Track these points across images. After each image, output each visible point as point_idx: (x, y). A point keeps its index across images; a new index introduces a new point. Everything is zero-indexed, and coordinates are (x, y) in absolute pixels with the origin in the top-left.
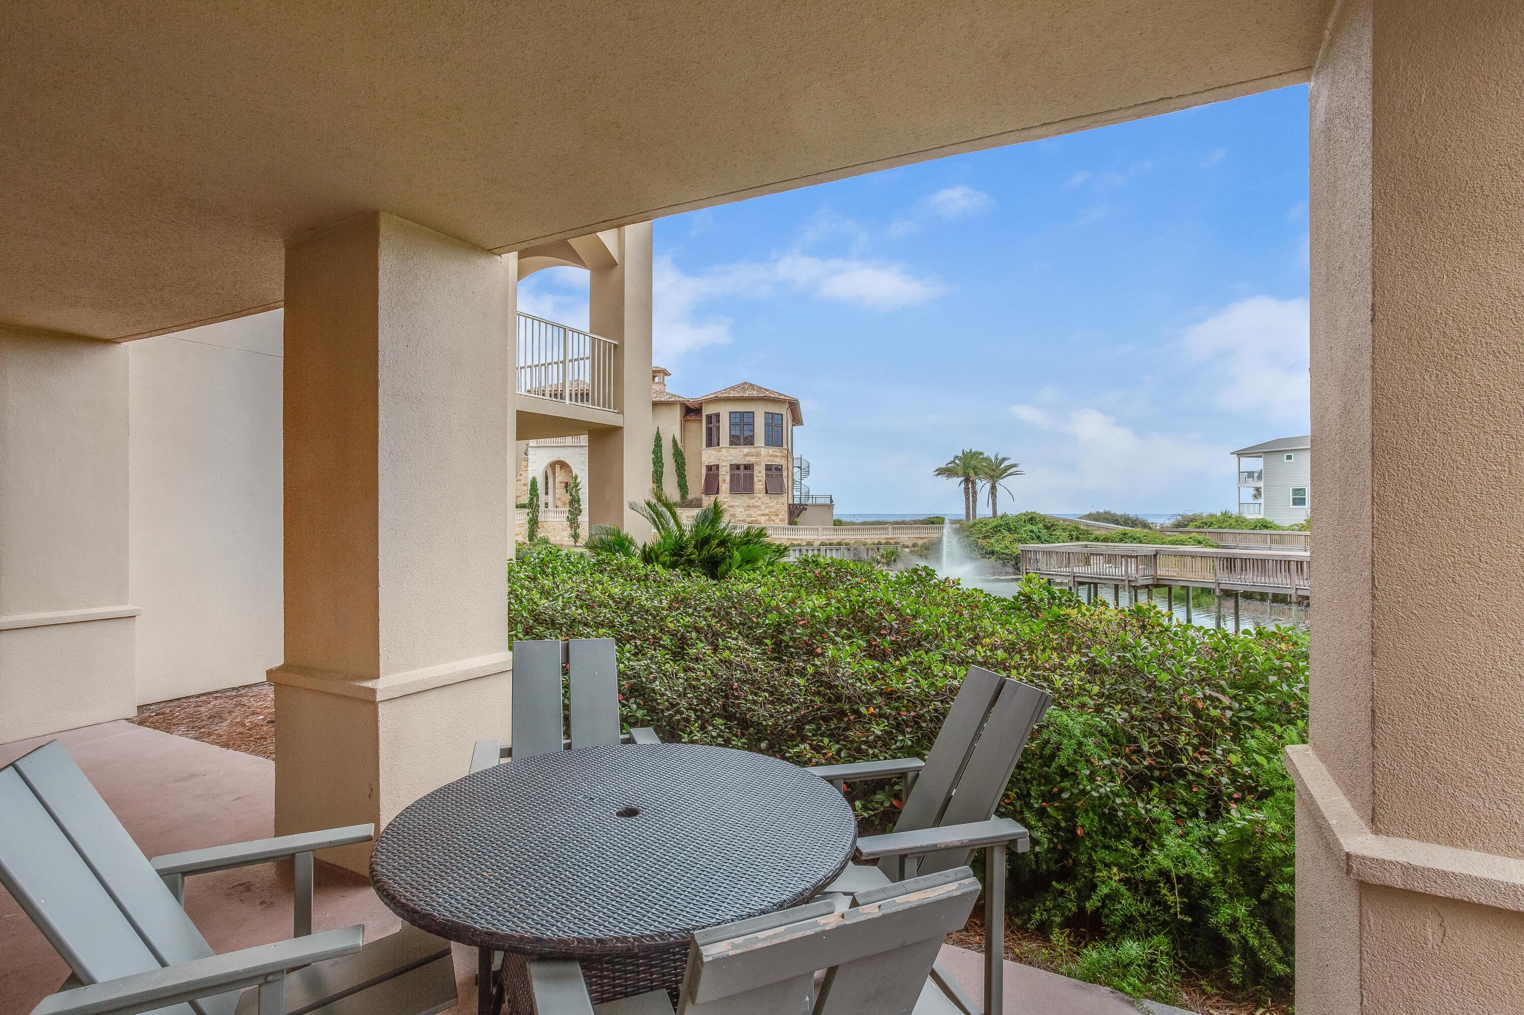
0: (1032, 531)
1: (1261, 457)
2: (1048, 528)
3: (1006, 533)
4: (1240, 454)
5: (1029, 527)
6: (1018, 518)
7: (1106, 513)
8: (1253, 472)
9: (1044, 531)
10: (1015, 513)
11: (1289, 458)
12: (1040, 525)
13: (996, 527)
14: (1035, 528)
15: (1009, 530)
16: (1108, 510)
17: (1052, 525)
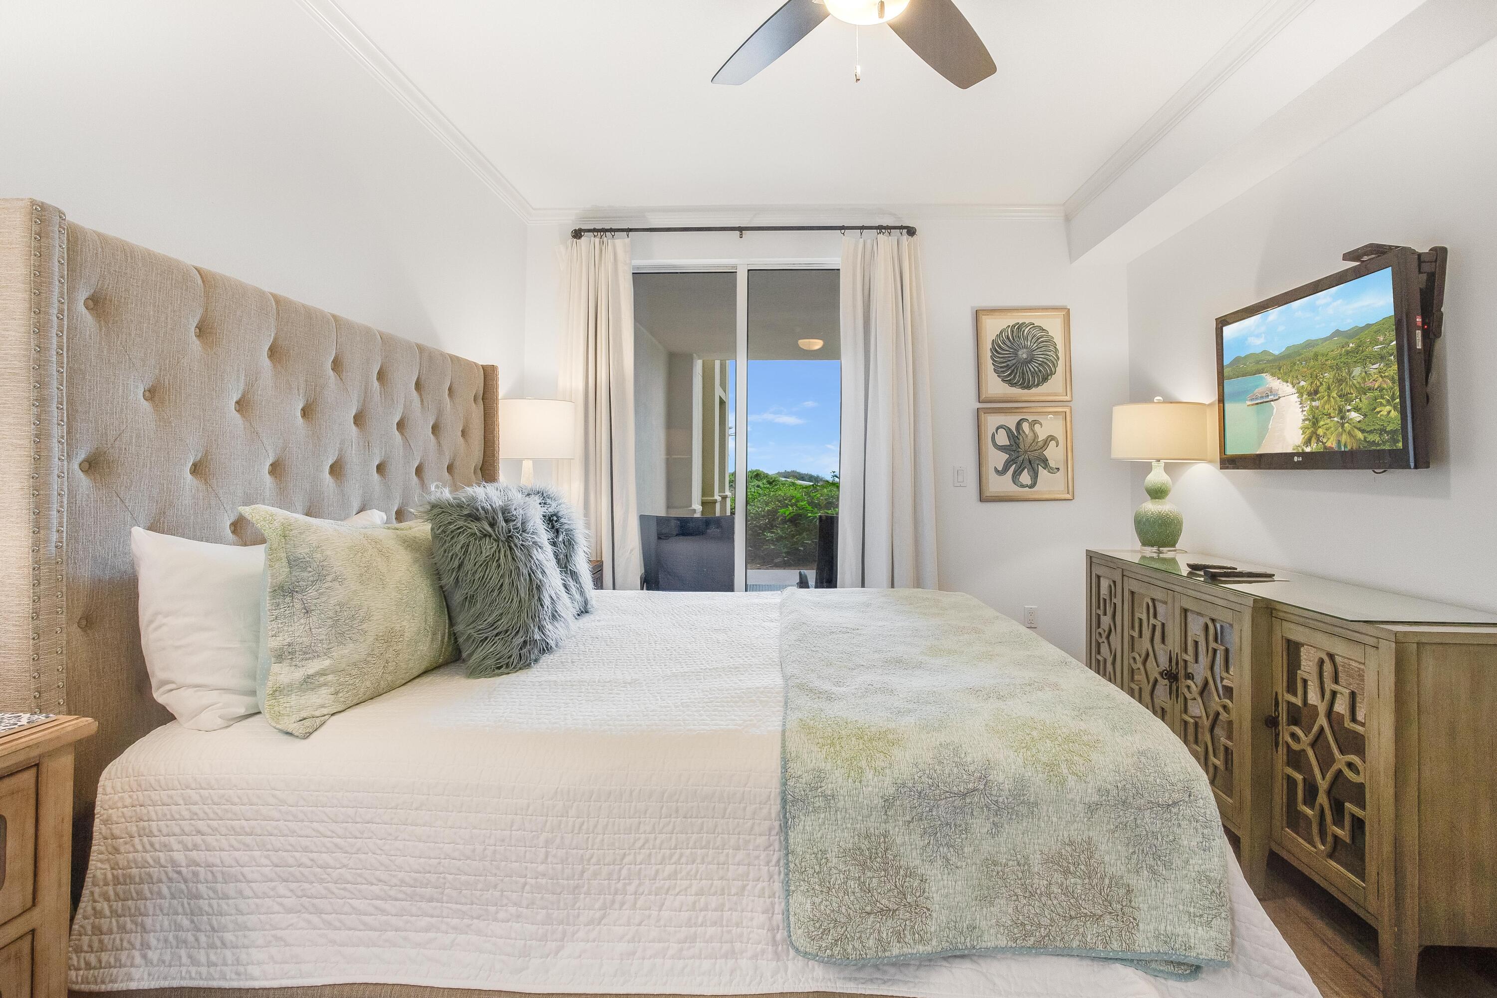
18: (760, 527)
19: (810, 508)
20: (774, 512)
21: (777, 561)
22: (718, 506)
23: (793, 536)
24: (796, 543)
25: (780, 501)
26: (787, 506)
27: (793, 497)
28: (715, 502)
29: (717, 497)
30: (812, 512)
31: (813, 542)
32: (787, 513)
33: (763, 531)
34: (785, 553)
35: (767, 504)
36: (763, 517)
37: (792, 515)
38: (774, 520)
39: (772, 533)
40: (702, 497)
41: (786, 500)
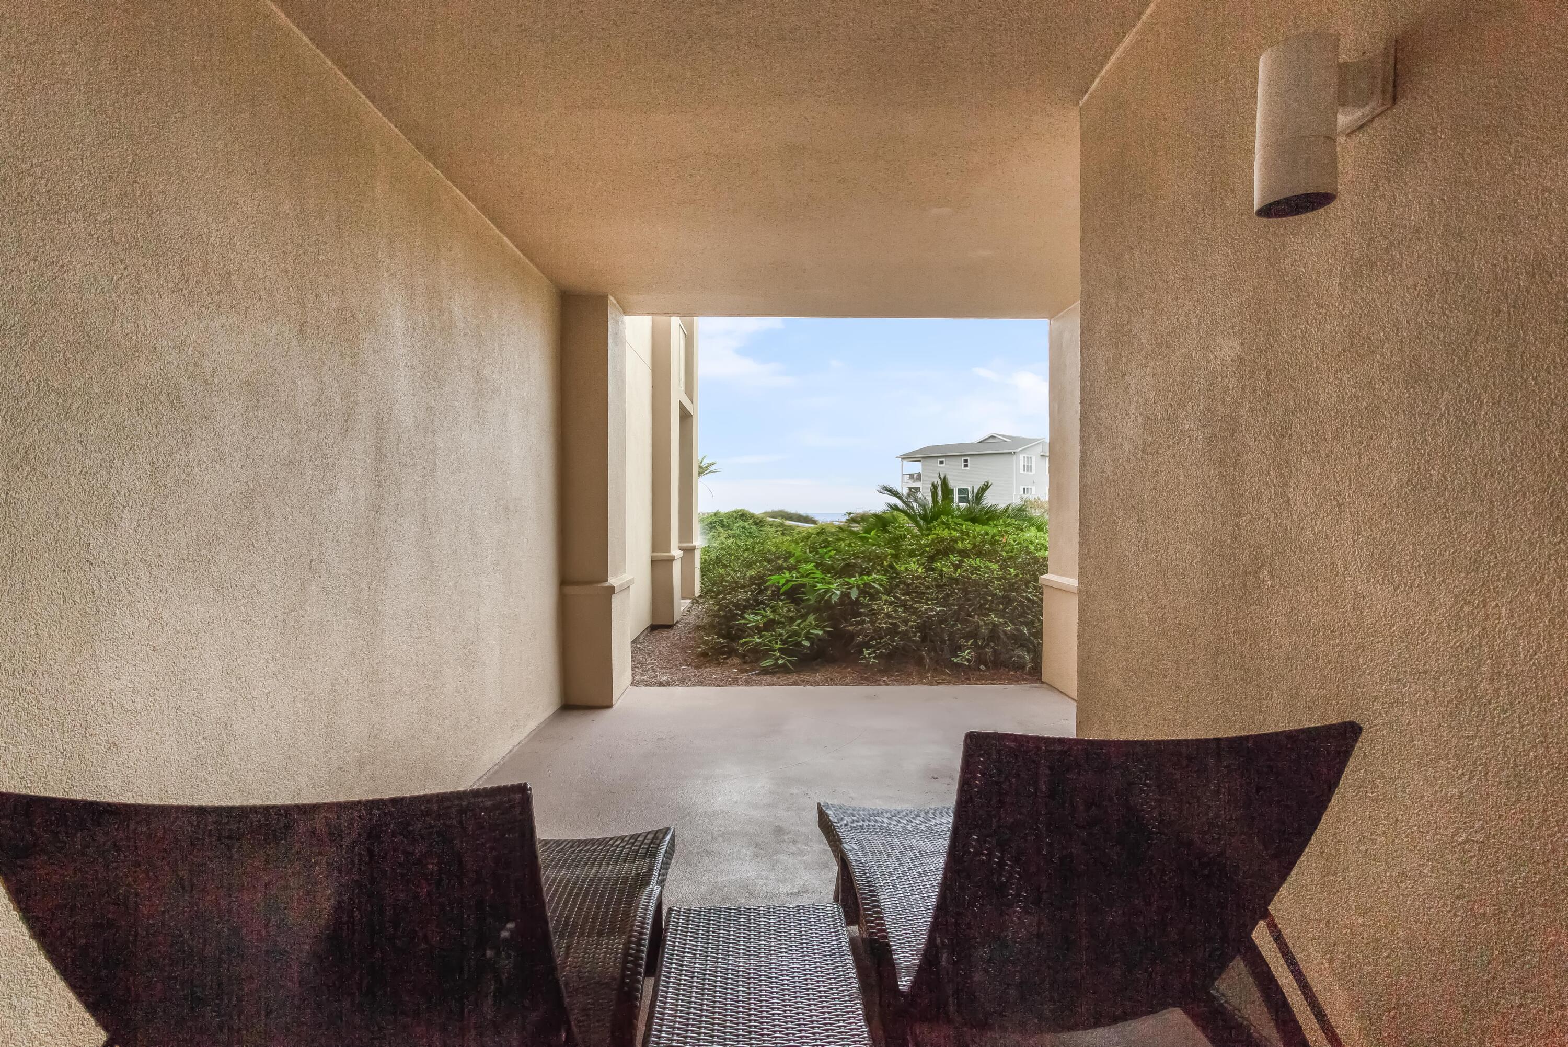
0: (743, 528)
1: (920, 461)
2: (756, 524)
3: (720, 529)
4: (904, 458)
5: (741, 523)
6: (730, 515)
7: (781, 511)
8: (913, 474)
9: (754, 527)
10: (726, 511)
11: (942, 462)
12: (751, 522)
13: (711, 524)
14: (746, 524)
15: (723, 526)
16: (782, 508)
17: (760, 522)
18: (737, 605)
19: (819, 574)
20: (761, 578)
21: (767, 663)
22: (677, 567)
23: (792, 620)
24: (796, 634)
25: (769, 562)
26: (780, 569)
27: (790, 555)
28: (671, 560)
29: (676, 552)
30: (823, 581)
31: (825, 632)
32: (782, 581)
33: (743, 612)
34: (780, 650)
35: (749, 566)
36: (743, 587)
37: (790, 584)
38: (761, 592)
39: (757, 614)
40: (653, 550)
41: (779, 558)
